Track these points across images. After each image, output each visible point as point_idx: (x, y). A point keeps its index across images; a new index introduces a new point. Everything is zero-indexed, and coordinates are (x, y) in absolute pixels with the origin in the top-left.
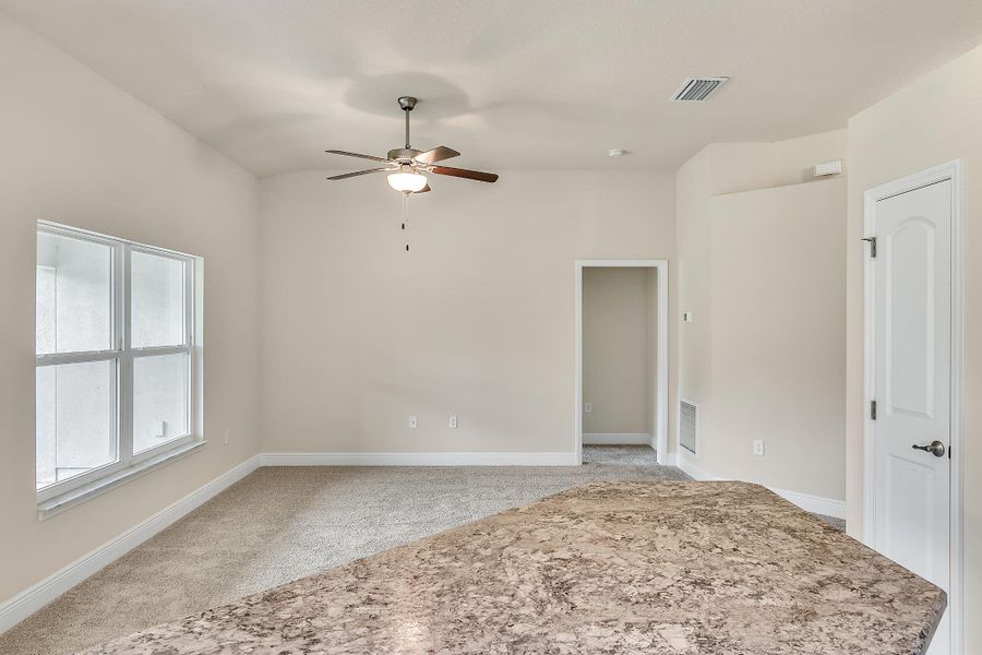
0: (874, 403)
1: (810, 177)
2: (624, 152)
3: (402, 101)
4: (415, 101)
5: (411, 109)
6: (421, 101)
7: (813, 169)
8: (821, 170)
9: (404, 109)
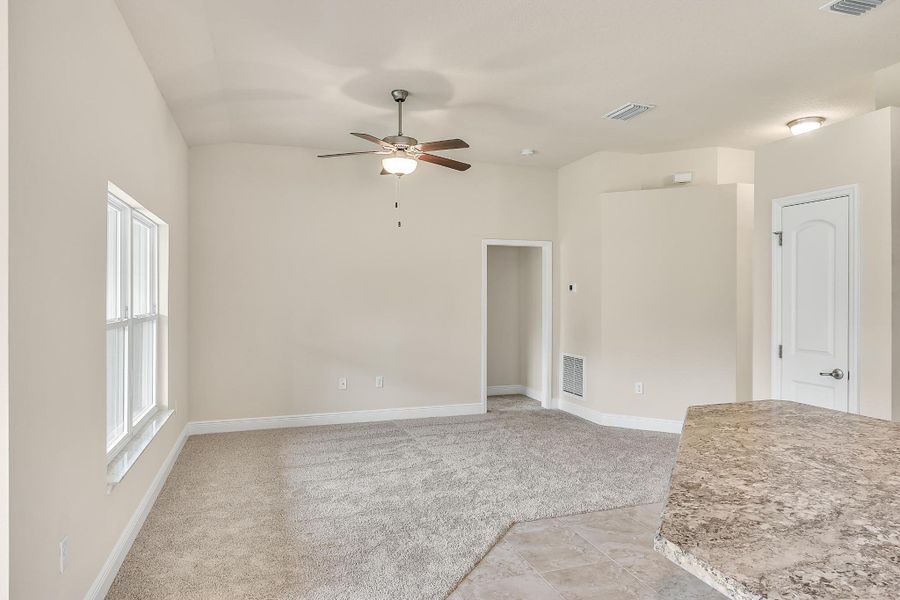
0: (781, 347)
1: (670, 183)
2: (534, 152)
3: (396, 93)
4: (406, 93)
5: (403, 100)
6: (411, 94)
7: (673, 177)
8: (679, 178)
9: (398, 100)
